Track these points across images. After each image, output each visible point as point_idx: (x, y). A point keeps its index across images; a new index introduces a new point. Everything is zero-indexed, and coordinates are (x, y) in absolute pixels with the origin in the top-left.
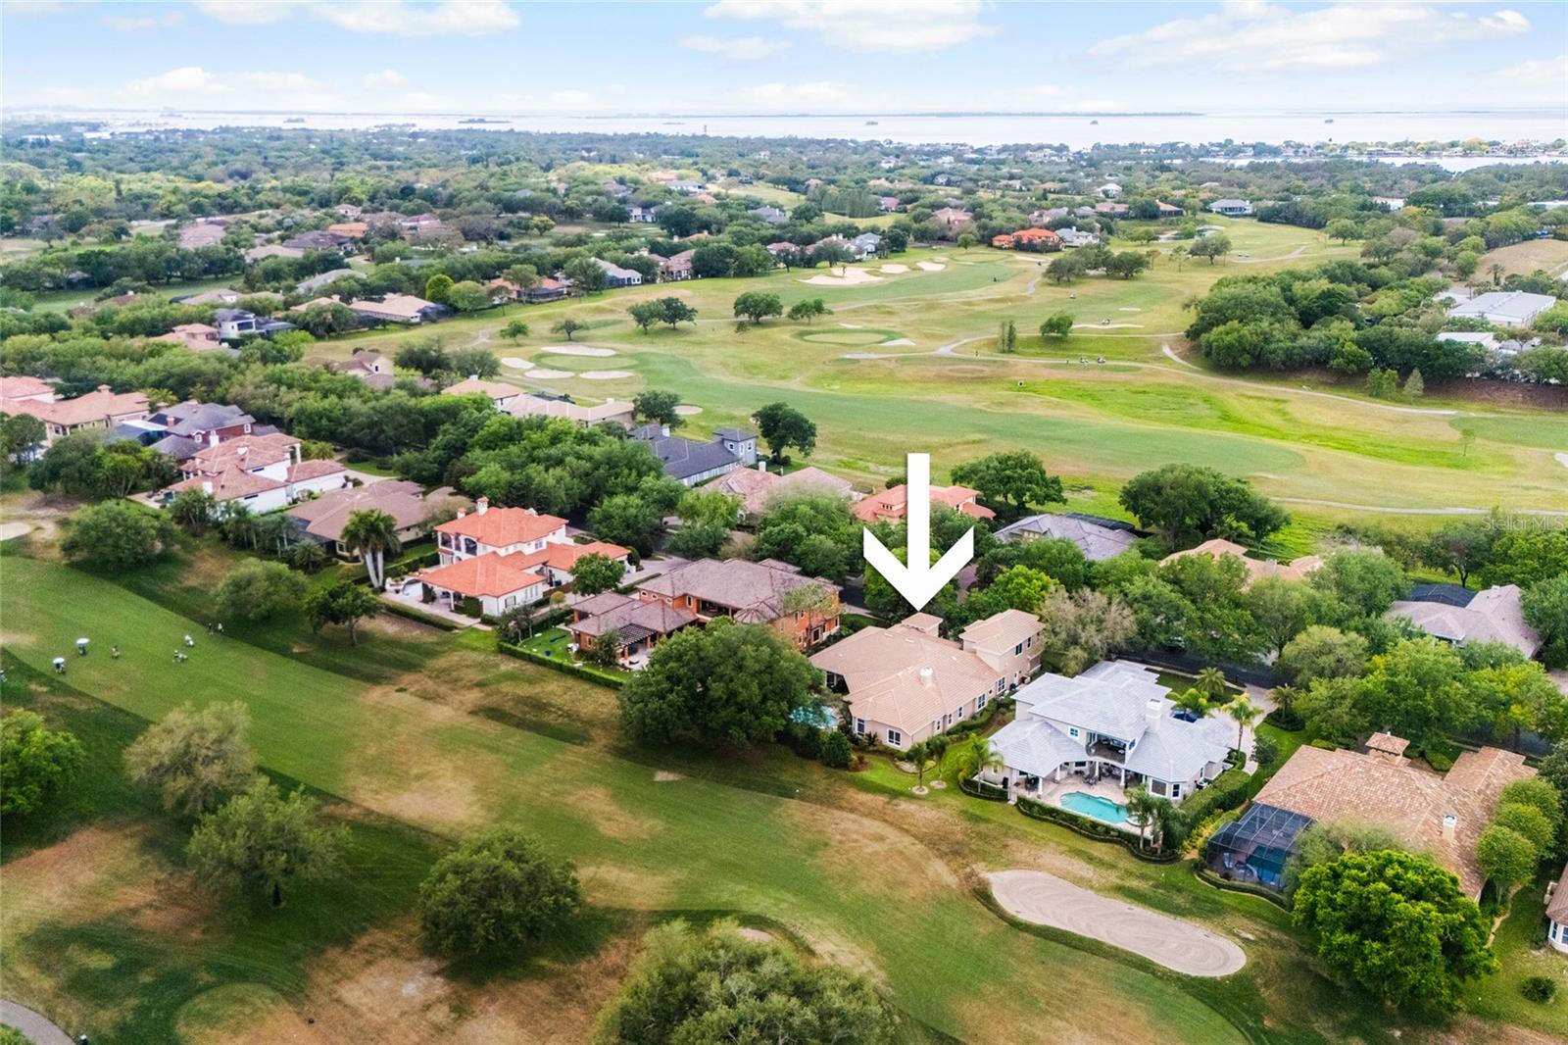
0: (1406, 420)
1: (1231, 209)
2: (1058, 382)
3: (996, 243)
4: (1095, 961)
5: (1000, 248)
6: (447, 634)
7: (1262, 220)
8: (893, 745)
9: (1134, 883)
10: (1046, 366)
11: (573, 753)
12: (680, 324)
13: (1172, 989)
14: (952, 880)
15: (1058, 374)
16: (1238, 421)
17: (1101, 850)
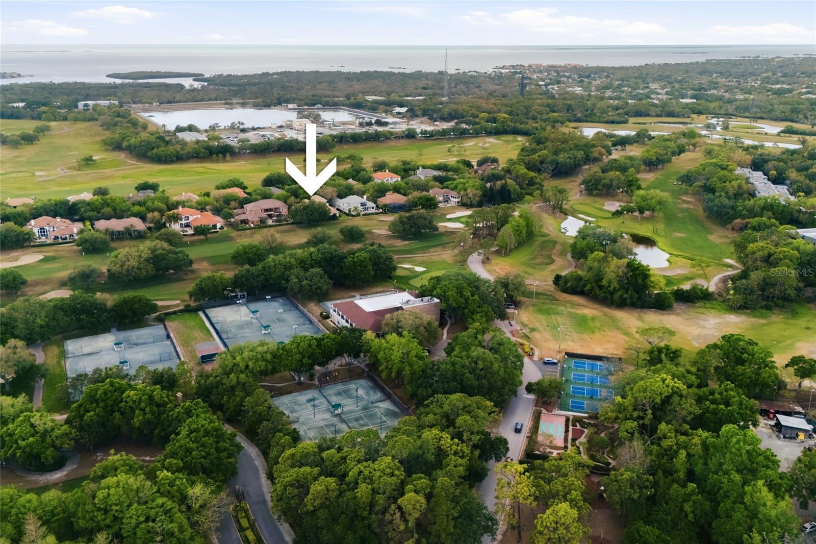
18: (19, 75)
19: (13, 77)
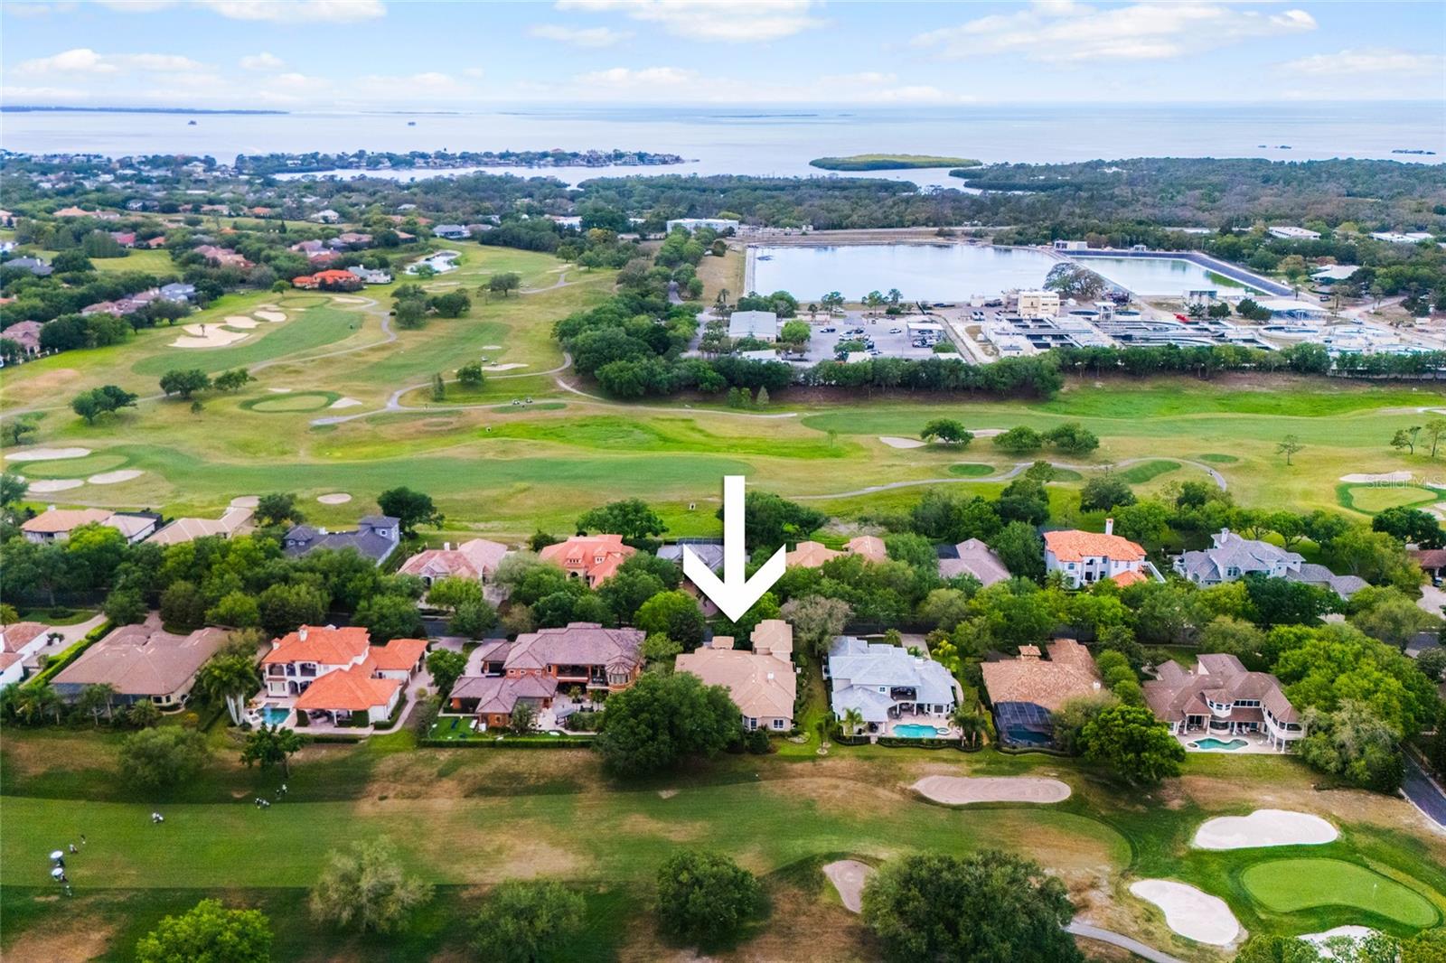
0: (776, 426)
1: (452, 234)
2: (518, 425)
3: (298, 285)
4: (1009, 812)
5: (303, 289)
6: (355, 746)
7: (483, 243)
8: (778, 729)
9: (978, 766)
10: (494, 410)
11: (584, 799)
12: (121, 410)
13: (1054, 813)
14: (897, 797)
15: (512, 418)
16: (673, 441)
17: (944, 753)
18: (678, 160)
19: (665, 162)
